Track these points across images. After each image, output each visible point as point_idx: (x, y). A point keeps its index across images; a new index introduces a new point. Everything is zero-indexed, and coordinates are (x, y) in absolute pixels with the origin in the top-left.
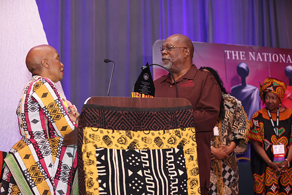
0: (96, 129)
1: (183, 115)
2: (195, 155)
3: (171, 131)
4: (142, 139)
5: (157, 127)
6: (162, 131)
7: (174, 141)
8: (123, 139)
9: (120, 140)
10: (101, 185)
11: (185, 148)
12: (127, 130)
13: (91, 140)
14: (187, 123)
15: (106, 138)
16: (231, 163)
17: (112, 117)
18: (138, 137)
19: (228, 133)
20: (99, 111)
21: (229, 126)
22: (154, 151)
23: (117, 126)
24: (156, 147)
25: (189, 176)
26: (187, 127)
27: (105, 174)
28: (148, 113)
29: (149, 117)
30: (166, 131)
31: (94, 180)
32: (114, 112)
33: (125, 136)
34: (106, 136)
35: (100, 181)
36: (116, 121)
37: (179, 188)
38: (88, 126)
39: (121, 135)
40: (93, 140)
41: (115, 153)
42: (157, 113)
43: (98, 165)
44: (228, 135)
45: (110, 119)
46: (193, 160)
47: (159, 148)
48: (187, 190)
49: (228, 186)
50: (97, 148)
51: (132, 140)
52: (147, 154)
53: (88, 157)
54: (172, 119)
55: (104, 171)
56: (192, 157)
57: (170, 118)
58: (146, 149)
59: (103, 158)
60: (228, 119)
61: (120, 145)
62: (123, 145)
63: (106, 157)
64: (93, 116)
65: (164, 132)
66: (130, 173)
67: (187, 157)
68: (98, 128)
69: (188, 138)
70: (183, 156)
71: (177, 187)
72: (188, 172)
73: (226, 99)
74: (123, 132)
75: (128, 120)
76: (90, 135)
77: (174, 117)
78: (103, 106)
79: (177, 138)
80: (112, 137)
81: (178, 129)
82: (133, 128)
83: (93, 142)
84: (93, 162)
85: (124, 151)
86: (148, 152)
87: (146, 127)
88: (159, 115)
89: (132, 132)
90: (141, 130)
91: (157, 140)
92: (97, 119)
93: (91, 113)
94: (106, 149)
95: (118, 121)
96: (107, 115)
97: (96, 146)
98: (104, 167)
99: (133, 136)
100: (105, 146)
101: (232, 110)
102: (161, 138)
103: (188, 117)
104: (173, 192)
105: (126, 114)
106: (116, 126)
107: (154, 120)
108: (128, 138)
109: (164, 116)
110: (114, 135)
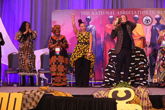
49: (28, 59)
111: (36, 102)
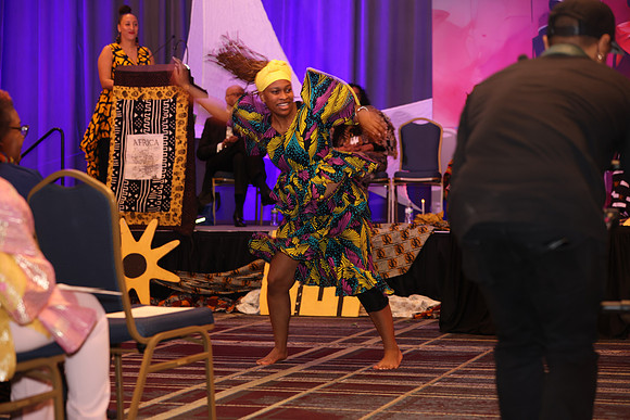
3: (169, 87)
4: (149, 93)
5: (160, 85)
6: (163, 87)
7: (170, 94)
9: (133, 94)
10: (117, 123)
11: (178, 99)
12: (139, 87)
18: (146, 91)
22: (155, 101)
25: (177, 118)
30: (166, 87)
32: (131, 75)
33: (137, 91)
34: (125, 91)
41: (128, 102)
43: (117, 110)
47: (159, 99)
48: (175, 127)
50: (118, 99)
51: (142, 94)
52: (150, 103)
55: (120, 114)
56: (182, 105)
58: (150, 99)
62: (135, 97)
63: (122, 105)
67: (178, 104)
68: (120, 86)
70: (175, 104)
72: (177, 115)
79: (173, 92)
81: (173, 86)
82: (143, 85)
83: (116, 96)
85: (135, 101)
86: (152, 101)
87: (152, 85)
89: (142, 88)
90: (148, 87)
91: (159, 94)
94: (123, 100)
98: (120, 111)
99: (143, 91)
102: (162, 92)
106: (132, 84)
110: (130, 90)
111: (408, 256)
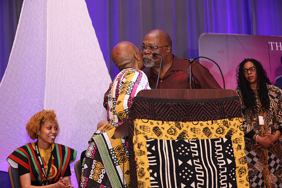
0: (146, 121)
1: (230, 106)
2: (243, 144)
3: (219, 121)
4: (191, 129)
5: (205, 118)
6: (211, 121)
7: (222, 131)
8: (173, 130)
9: (169, 131)
10: (152, 175)
11: (233, 138)
12: (176, 121)
13: (141, 131)
14: (234, 114)
15: (156, 129)
16: (276, 151)
17: (161, 108)
18: (187, 127)
19: (273, 122)
20: (149, 103)
21: (274, 116)
22: (203, 141)
23: (167, 118)
24: (205, 137)
25: (237, 164)
26: (235, 117)
27: (156, 164)
28: (196, 104)
29: (197, 108)
30: (214, 121)
31: (145, 170)
32: (163, 103)
33: (174, 127)
34: (156, 127)
35: (151, 171)
36: (165, 113)
37: (228, 177)
38: (139, 118)
39: (171, 126)
40: (143, 132)
41: (165, 144)
42: (205, 104)
43: (149, 156)
44: (273, 124)
45: (160, 110)
46: (240, 149)
47: (207, 138)
48: (235, 178)
49: (274, 174)
50: (147, 139)
51: (181, 131)
52: (196, 144)
53: (139, 148)
54: (220, 109)
55: (155, 161)
56: (240, 147)
57: (217, 108)
58: (195, 139)
59: (153, 148)
60: (273, 109)
61: (170, 136)
62: (172, 136)
63: (157, 148)
64: (143, 108)
65: (212, 123)
66: (180, 163)
67: (235, 146)
68: (148, 119)
69: (235, 128)
70: (232, 145)
71: (225, 176)
72: (236, 161)
73: (270, 89)
74: (173, 124)
75: (177, 111)
76: (141, 127)
77: (221, 107)
78: (152, 98)
79: (225, 128)
80: (162, 128)
81: (225, 120)
82: (182, 119)
83: (144, 133)
84: (144, 152)
85: (173, 141)
86: (197, 142)
87: (195, 118)
88: (207, 106)
89: (181, 123)
90: (190, 121)
91: (206, 130)
92: (147, 111)
93: (141, 106)
94: (156, 140)
95: (167, 113)
96: (157, 107)
97: (146, 137)
98: (155, 157)
99: (183, 127)
100: (156, 137)
101: (277, 100)
102: (210, 128)
103: (235, 107)
104: (222, 180)
105: (175, 105)
106: (165, 117)
107: (203, 111)
108: (177, 129)
109: (211, 107)
110: (163, 126)
